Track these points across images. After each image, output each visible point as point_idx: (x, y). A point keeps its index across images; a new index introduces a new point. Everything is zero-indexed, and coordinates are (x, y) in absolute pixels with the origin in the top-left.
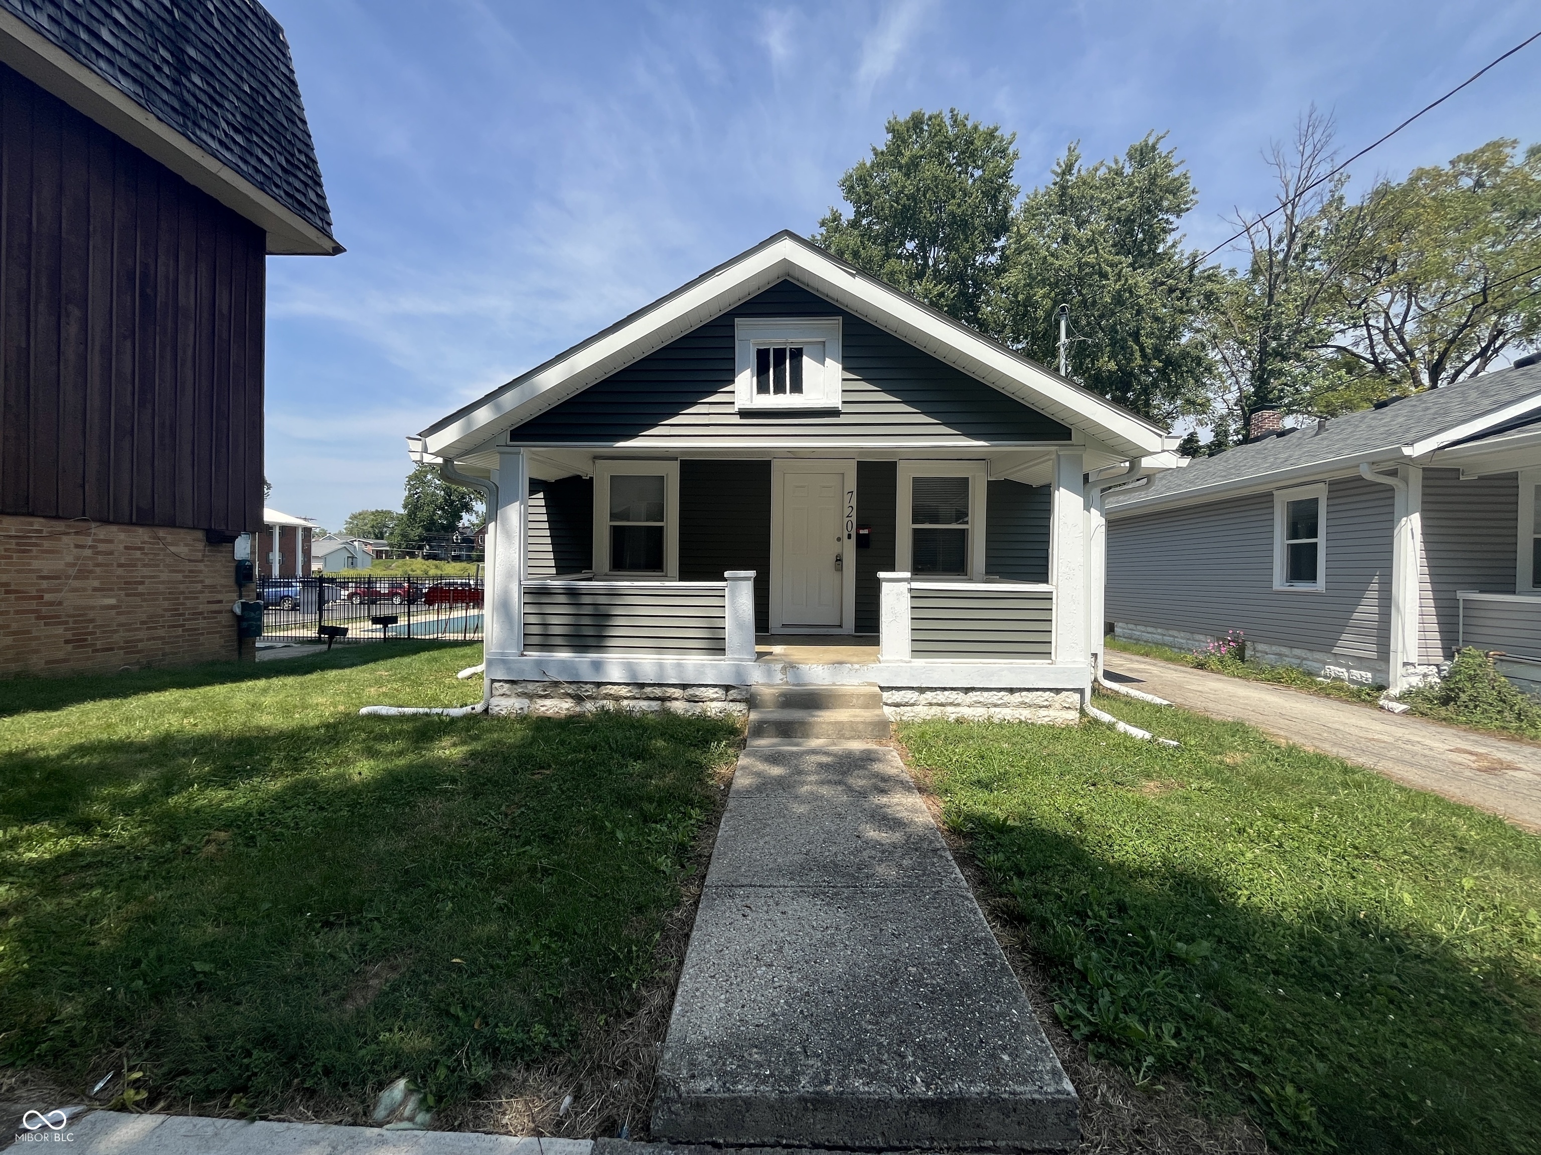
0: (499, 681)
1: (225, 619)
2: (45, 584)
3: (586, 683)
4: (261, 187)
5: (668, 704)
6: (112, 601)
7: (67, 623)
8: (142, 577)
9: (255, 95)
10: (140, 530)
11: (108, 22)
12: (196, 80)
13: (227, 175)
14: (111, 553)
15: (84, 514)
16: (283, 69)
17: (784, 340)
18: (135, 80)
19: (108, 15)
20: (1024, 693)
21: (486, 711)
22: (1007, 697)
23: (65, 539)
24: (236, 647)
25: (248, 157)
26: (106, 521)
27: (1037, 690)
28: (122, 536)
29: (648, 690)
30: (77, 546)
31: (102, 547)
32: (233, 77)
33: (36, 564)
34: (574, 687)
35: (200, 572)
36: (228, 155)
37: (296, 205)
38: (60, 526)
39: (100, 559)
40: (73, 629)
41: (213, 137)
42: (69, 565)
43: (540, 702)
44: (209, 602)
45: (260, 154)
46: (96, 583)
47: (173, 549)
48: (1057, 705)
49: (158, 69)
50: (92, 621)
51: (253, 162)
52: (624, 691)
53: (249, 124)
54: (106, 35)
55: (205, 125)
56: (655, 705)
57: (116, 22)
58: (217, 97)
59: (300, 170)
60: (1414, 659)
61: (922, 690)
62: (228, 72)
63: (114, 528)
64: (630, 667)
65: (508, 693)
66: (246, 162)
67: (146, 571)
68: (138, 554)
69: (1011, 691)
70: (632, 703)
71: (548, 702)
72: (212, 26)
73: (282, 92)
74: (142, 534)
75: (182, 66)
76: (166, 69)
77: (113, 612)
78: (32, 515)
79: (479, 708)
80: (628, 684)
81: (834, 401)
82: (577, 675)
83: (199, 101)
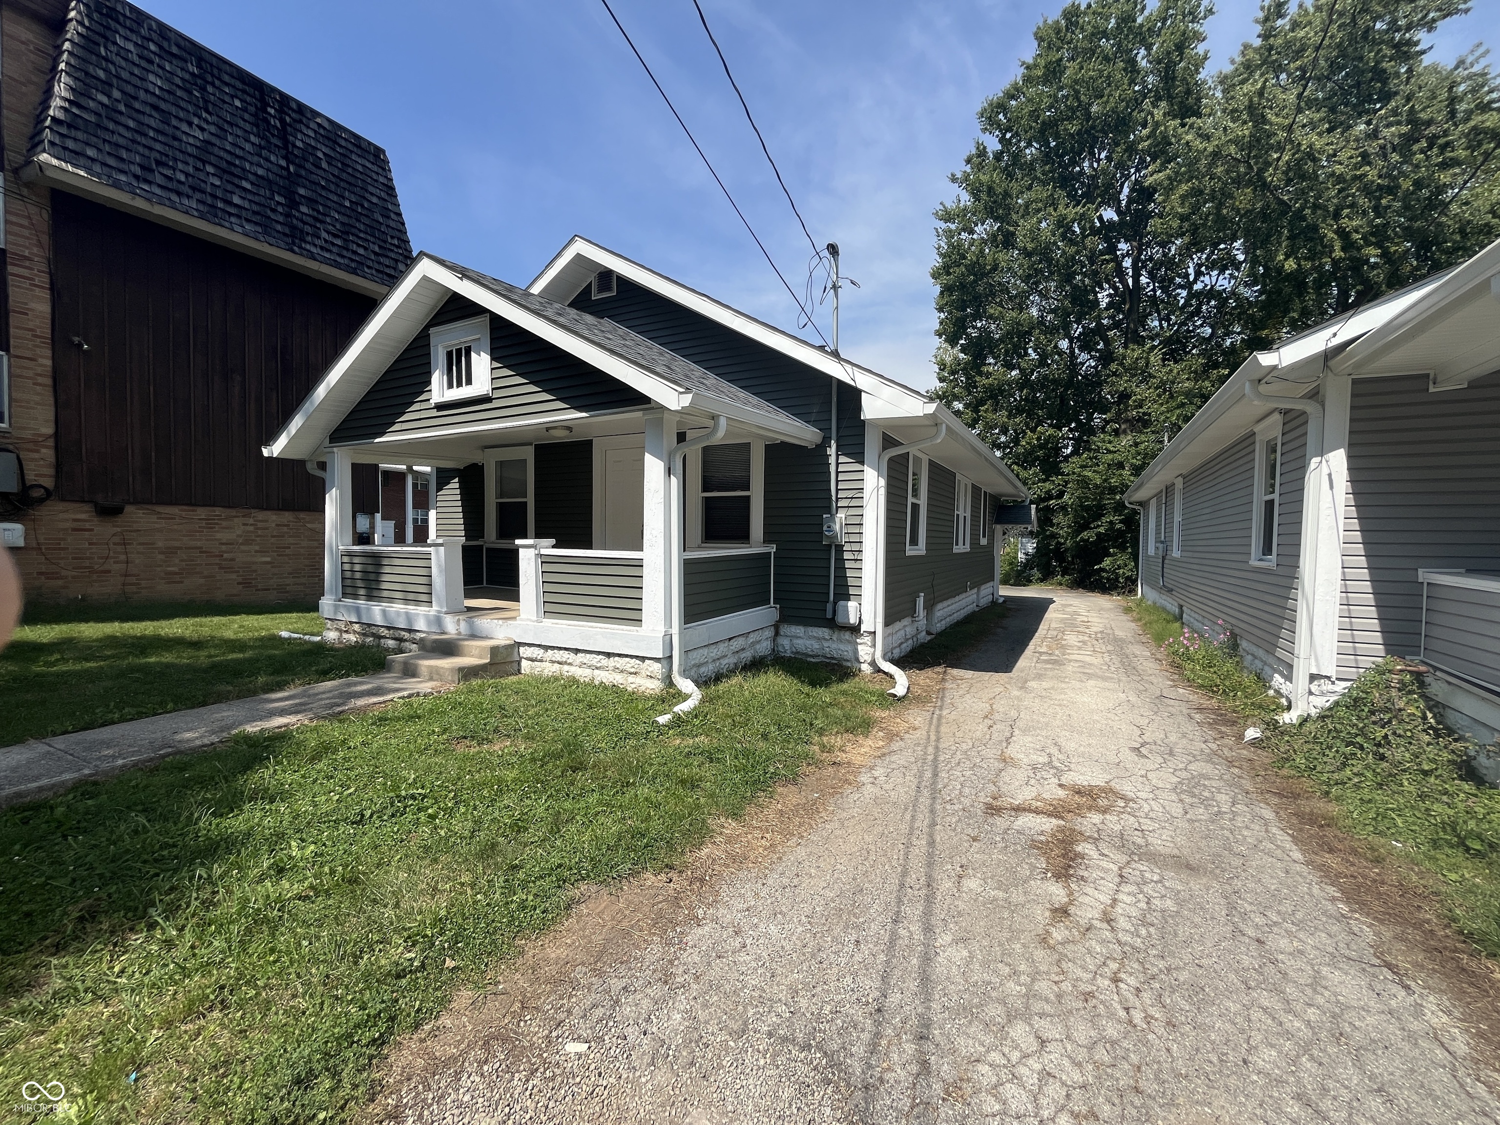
0: (326, 619)
2: (224, 548)
4: (354, 272)
6: (268, 559)
7: (238, 572)
8: (289, 544)
9: (354, 207)
10: (287, 514)
11: (237, 191)
12: (304, 209)
13: (326, 269)
14: (267, 529)
15: (248, 504)
16: (381, 179)
17: (461, 341)
18: (256, 223)
19: (238, 186)
20: (616, 658)
22: (605, 661)
23: (236, 520)
25: (345, 253)
26: (261, 508)
27: (627, 656)
28: (274, 517)
30: (244, 524)
31: (260, 525)
32: (335, 198)
33: (219, 536)
36: (327, 255)
37: (385, 277)
38: (233, 512)
39: (260, 532)
40: (243, 576)
41: (315, 246)
42: (238, 536)
45: (355, 247)
46: (257, 548)
47: (309, 525)
48: (642, 673)
49: (274, 211)
50: (255, 571)
51: (349, 255)
52: (381, 631)
53: (347, 229)
54: (236, 200)
55: (309, 239)
57: (245, 189)
58: (320, 217)
59: (392, 251)
61: (546, 648)
62: (331, 196)
63: (269, 513)
64: (385, 614)
66: (343, 257)
67: (291, 540)
68: (285, 529)
69: (609, 655)
70: (386, 640)
72: (321, 168)
73: (379, 198)
74: (287, 516)
75: (293, 203)
76: (280, 209)
77: (269, 566)
78: (214, 506)
81: (488, 388)
82: (359, 617)
83: (305, 223)
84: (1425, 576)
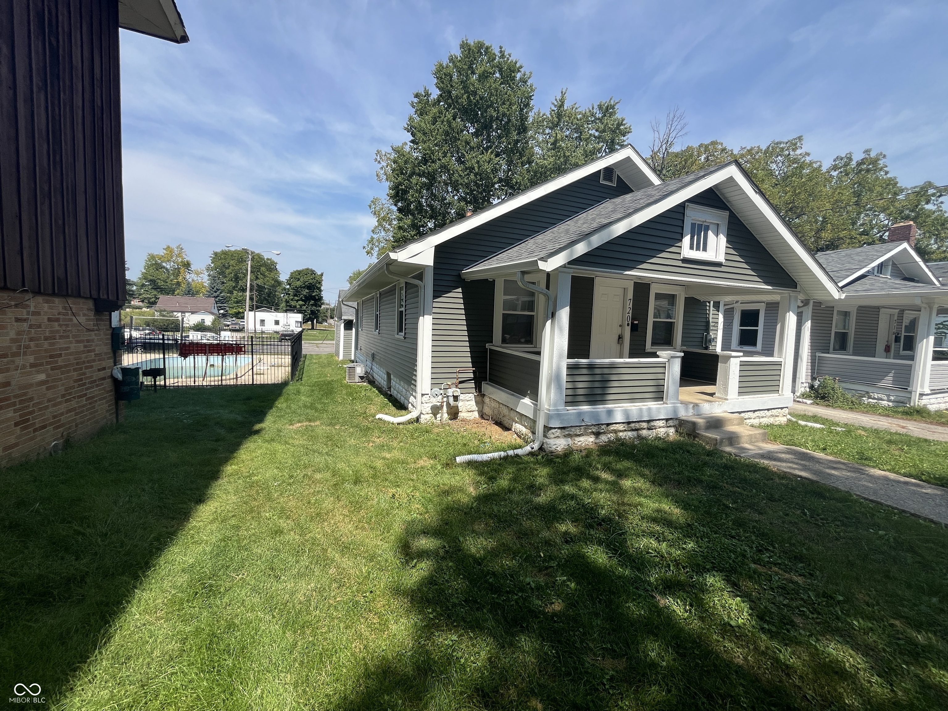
0: (555, 428)
1: (108, 384)
3: (602, 424)
5: (640, 432)
6: (43, 377)
7: (14, 404)
8: (61, 349)
10: (57, 300)
14: (40, 326)
15: (24, 286)
17: (704, 220)
20: (773, 410)
21: (541, 449)
24: (114, 410)
26: (36, 293)
27: (776, 408)
28: (46, 307)
29: (633, 425)
30: (18, 320)
31: (33, 320)
34: (596, 428)
35: (93, 341)
39: (33, 332)
40: (20, 409)
42: (12, 341)
43: (577, 439)
44: (99, 370)
46: (32, 359)
48: (781, 415)
50: (32, 399)
52: (621, 427)
56: (635, 433)
60: (804, 382)
63: (42, 300)
64: (626, 413)
65: (560, 435)
67: (62, 343)
68: (56, 326)
69: (768, 410)
70: (625, 433)
71: (582, 439)
74: (58, 303)
77: (44, 388)
79: (536, 446)
80: (623, 423)
81: (721, 258)
82: (599, 420)
84: (818, 354)
